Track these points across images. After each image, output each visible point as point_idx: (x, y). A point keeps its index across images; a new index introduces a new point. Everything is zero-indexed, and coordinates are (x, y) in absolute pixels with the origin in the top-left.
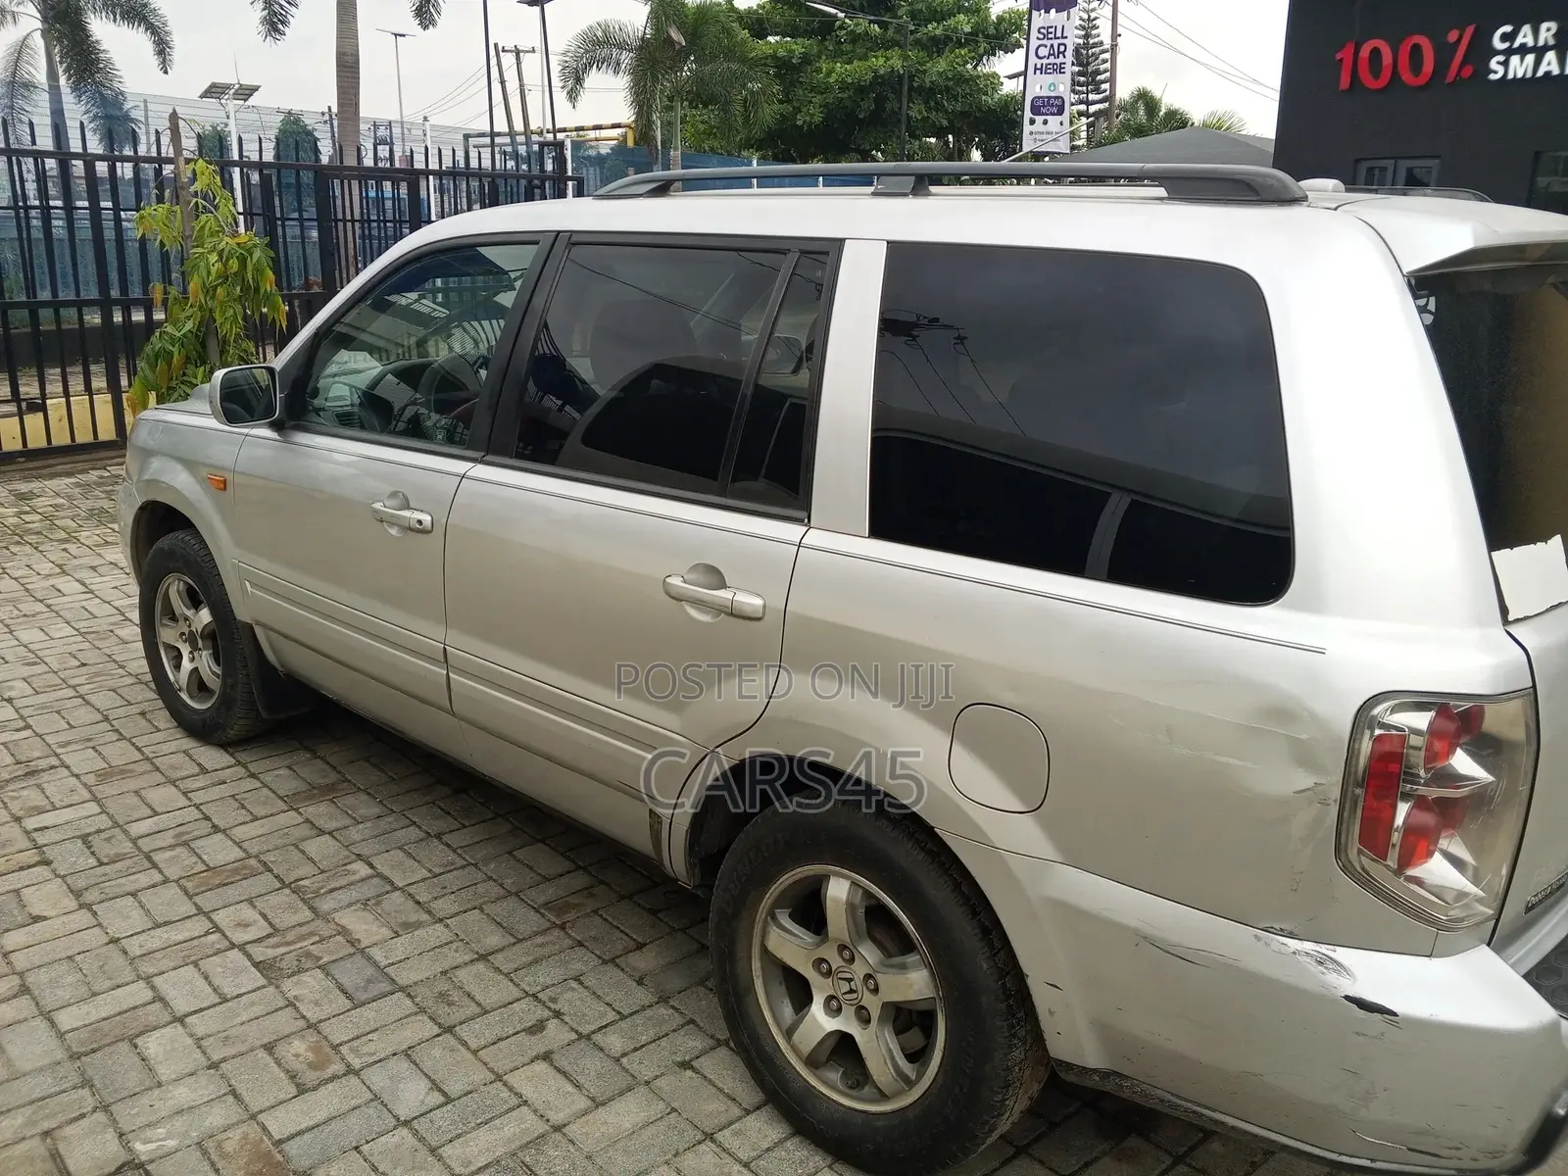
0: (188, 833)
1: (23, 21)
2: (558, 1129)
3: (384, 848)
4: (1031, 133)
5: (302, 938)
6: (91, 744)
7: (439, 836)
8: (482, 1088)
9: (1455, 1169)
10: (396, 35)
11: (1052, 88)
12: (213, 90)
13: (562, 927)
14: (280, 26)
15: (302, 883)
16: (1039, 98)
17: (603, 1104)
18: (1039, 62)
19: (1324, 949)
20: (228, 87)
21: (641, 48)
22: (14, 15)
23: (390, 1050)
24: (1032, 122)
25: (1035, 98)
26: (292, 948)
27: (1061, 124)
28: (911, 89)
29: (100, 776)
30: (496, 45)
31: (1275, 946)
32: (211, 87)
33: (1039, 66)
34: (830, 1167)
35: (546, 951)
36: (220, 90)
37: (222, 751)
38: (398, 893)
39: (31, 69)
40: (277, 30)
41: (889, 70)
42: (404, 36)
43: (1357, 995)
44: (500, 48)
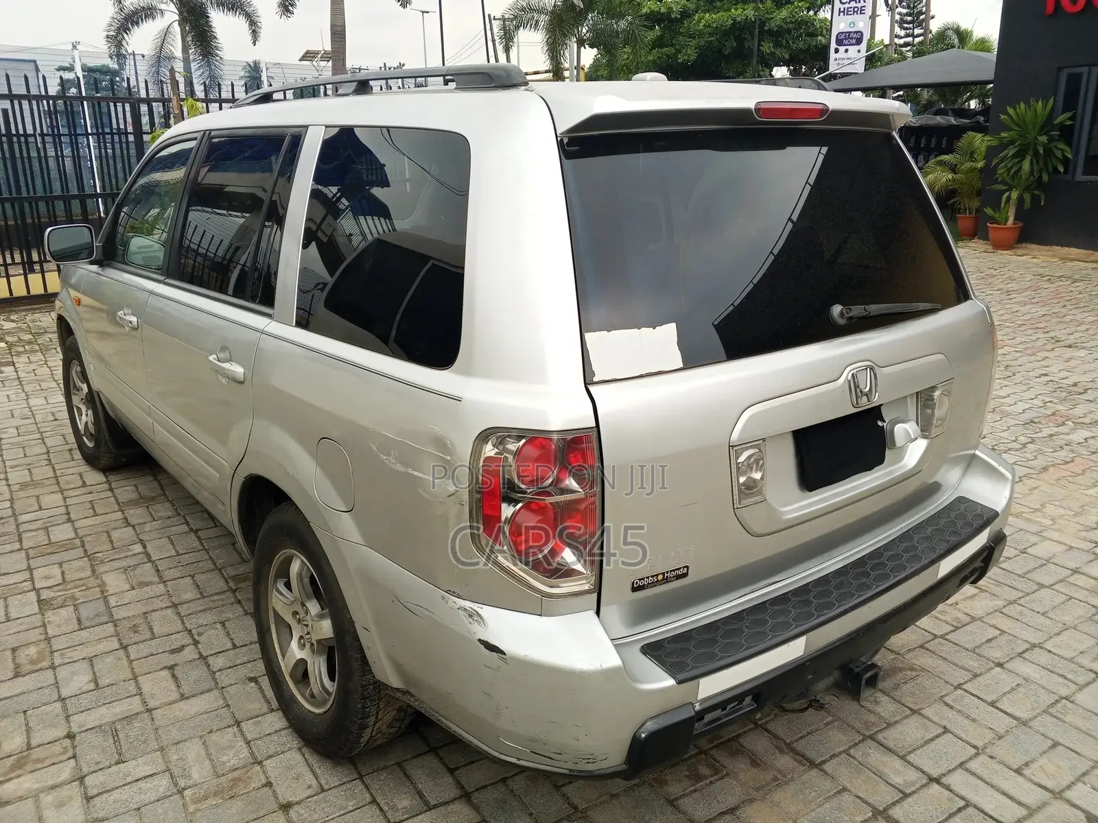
0: (51, 522)
1: (167, 14)
2: (149, 711)
3: (160, 536)
4: (836, 59)
5: (76, 587)
6: (29, 467)
7: (196, 532)
8: (122, 683)
9: (567, 769)
10: (423, 12)
11: (852, 25)
12: (308, 55)
13: (234, 591)
14: (290, 8)
15: (97, 555)
16: (842, 33)
17: (187, 698)
18: (842, 7)
19: (475, 606)
20: (317, 53)
21: (552, 12)
22: (162, 11)
23: (83, 656)
24: (837, 51)
25: (839, 33)
26: (67, 593)
27: (859, 51)
28: (761, 32)
29: (21, 486)
30: (489, 16)
31: (450, 603)
32: (306, 53)
33: (842, 10)
34: (300, 749)
35: (216, 604)
36: (312, 55)
37: (102, 474)
38: (150, 564)
39: (171, 48)
40: (288, 11)
41: (744, 18)
42: (428, 12)
43: (486, 639)
44: (492, 18)
